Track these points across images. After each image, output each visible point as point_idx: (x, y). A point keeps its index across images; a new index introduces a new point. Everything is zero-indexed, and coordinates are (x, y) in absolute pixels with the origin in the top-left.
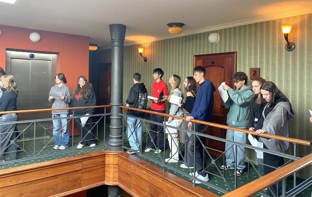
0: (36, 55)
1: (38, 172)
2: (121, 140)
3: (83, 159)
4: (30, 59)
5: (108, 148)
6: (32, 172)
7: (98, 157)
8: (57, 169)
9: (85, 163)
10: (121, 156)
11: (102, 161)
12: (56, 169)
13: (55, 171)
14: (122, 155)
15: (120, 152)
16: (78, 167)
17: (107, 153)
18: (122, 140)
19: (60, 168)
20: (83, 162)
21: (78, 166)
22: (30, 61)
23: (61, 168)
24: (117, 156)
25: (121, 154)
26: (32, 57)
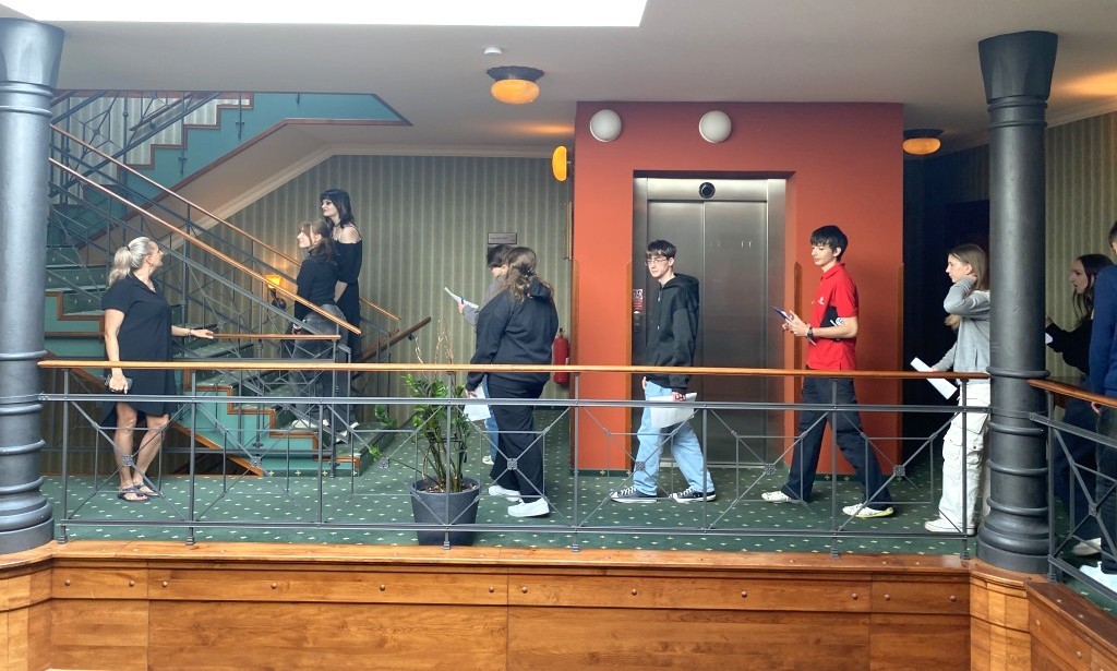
0: (718, 184)
1: (718, 584)
2: (1043, 531)
3: (876, 575)
4: (702, 202)
5: (981, 552)
6: (698, 581)
7: (936, 579)
8: (778, 589)
9: (886, 590)
10: (1042, 598)
11: (954, 601)
12: (776, 588)
13: (772, 593)
14: (1045, 595)
15: (1038, 579)
16: (855, 599)
17: (975, 573)
18: (1049, 530)
19: (791, 590)
20: (875, 586)
21: (854, 595)
22: (702, 207)
23: (793, 590)
24: (1024, 594)
25: (1041, 588)
26: (708, 191)
